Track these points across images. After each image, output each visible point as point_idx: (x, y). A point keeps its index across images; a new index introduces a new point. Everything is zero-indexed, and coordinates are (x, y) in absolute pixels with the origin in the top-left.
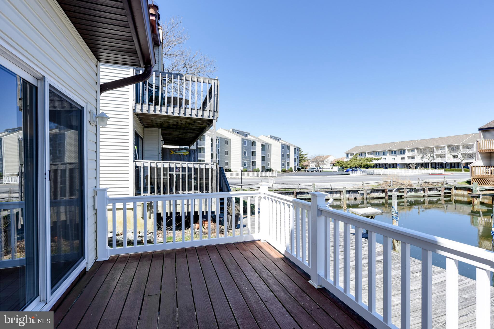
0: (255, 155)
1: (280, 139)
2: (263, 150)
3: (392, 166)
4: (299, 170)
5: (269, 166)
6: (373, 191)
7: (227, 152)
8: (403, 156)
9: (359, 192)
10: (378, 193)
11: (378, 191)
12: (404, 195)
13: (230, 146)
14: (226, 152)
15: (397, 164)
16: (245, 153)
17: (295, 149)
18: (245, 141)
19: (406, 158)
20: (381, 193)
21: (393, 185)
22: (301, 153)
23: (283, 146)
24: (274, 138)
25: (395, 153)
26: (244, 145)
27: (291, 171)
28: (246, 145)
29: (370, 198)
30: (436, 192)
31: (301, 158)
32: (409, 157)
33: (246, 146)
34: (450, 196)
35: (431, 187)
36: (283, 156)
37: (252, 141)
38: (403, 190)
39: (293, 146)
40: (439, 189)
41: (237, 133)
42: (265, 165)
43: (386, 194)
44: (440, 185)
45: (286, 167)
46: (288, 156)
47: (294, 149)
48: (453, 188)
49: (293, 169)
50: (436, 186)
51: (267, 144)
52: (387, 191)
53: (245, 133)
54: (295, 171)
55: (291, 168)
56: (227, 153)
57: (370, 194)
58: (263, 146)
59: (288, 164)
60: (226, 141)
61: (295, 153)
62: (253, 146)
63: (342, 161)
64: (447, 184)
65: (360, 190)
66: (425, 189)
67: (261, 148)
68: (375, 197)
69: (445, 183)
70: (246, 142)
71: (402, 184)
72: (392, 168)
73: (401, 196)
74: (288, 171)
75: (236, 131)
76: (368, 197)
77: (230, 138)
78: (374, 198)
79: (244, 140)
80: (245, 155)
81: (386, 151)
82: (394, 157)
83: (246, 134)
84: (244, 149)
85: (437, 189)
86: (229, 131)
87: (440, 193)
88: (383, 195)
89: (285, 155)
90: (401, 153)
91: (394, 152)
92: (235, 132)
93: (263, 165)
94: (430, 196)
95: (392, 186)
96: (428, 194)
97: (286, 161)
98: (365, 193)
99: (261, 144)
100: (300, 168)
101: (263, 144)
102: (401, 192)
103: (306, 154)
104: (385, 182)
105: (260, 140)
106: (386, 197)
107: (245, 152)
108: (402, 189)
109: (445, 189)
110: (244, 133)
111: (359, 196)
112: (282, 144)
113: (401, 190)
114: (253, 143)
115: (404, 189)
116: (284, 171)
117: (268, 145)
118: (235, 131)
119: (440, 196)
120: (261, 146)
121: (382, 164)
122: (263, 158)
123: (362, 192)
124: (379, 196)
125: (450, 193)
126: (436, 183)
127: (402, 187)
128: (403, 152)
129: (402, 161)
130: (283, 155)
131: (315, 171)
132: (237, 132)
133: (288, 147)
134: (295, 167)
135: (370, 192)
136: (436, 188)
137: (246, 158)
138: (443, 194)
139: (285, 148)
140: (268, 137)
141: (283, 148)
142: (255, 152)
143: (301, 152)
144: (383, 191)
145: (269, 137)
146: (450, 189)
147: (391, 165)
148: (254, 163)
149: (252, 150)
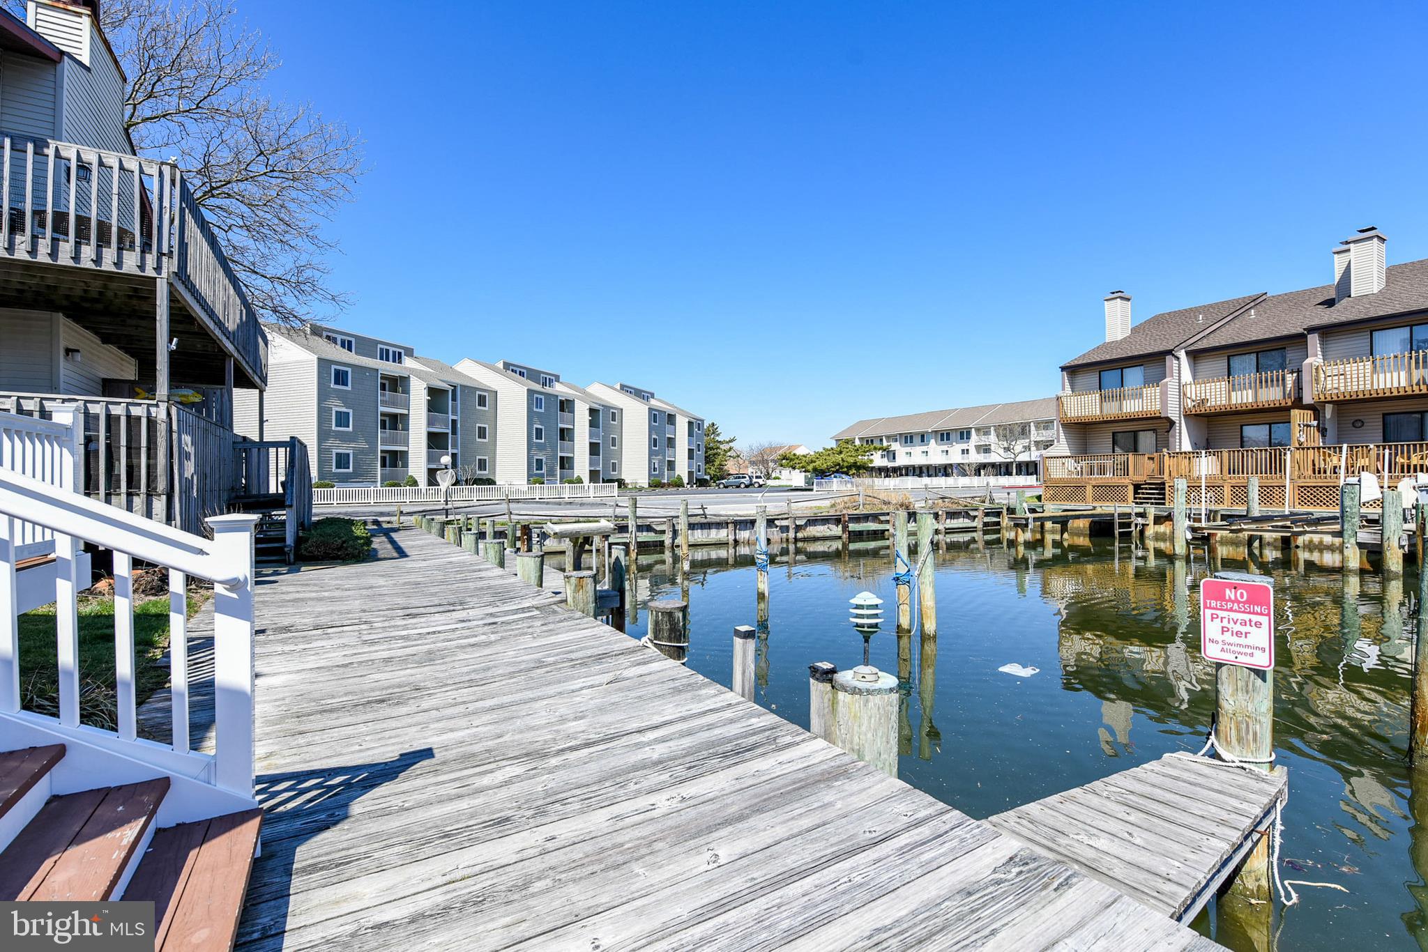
0: (572, 440)
1: (652, 395)
2: (593, 424)
3: (942, 471)
4: (702, 483)
5: (614, 470)
6: (813, 522)
7: (485, 428)
8: (964, 446)
9: (777, 522)
10: (826, 526)
11: (825, 521)
12: (888, 530)
13: (493, 411)
14: (480, 428)
15: (951, 465)
16: (539, 432)
17: (690, 423)
18: (539, 396)
19: (973, 450)
20: (833, 527)
21: (864, 505)
22: (717, 438)
23: (654, 415)
24: (633, 391)
25: (948, 439)
26: (535, 409)
27: (678, 484)
28: (541, 408)
29: (805, 540)
30: (966, 520)
31: (712, 449)
32: (978, 448)
33: (543, 410)
34: (998, 532)
35: (954, 508)
36: (654, 443)
37: (560, 398)
38: (888, 518)
39: (685, 414)
40: (972, 513)
41: (521, 374)
42: (601, 469)
43: (845, 528)
44: (976, 503)
45: (663, 475)
46: (671, 442)
47: (687, 425)
48: (1005, 512)
49: (686, 480)
50: (966, 506)
51: (607, 408)
52: (847, 519)
53: (545, 376)
54: (689, 486)
55: (680, 478)
56: (482, 432)
57: (804, 529)
58: (593, 412)
59: (671, 465)
60: (480, 396)
61: (690, 434)
62: (566, 414)
63: (795, 455)
64: (992, 501)
65: (778, 519)
66: (940, 513)
67: (587, 418)
68: (818, 535)
69: (987, 501)
70: (541, 399)
71: (885, 503)
72: (943, 475)
73: (883, 531)
74: (669, 485)
75: (515, 368)
76: (800, 535)
77: (494, 387)
78: (815, 539)
79: (535, 396)
80: (537, 438)
81: (927, 432)
82: (945, 448)
83: (548, 377)
84: (535, 419)
85: (967, 515)
86: (496, 370)
87: (974, 524)
88: (837, 530)
89: (660, 442)
90: (962, 438)
91: (944, 436)
92: (512, 370)
93: (592, 469)
94: (949, 531)
95: (861, 507)
96: (947, 527)
97: (664, 456)
98: (792, 526)
99: (588, 407)
100: (708, 477)
101: (595, 406)
102: (882, 522)
103: (731, 441)
104: (846, 499)
105: (586, 396)
106: (845, 536)
107: (537, 429)
108: (883, 514)
109: (987, 514)
110: (542, 375)
111: (775, 533)
112: (650, 410)
113: (882, 518)
114: (566, 406)
115: (888, 514)
116: (656, 485)
117: (612, 410)
118: (511, 368)
119: (976, 531)
120: (587, 412)
121: (921, 468)
122: (594, 449)
123: (785, 523)
124: (828, 533)
125: (998, 523)
126: (969, 500)
127: (885, 509)
128: (964, 435)
129: (963, 459)
130: (655, 440)
131: (743, 486)
132: (518, 370)
133: (671, 419)
134: (690, 473)
135: (806, 523)
136: (967, 512)
137: (541, 448)
138: (980, 526)
139: (661, 421)
140: (615, 389)
141: (655, 422)
142: (571, 431)
143: (718, 435)
144: (838, 521)
145: (619, 388)
146: (998, 514)
147: (940, 469)
148: (566, 463)
149: (561, 425)
